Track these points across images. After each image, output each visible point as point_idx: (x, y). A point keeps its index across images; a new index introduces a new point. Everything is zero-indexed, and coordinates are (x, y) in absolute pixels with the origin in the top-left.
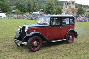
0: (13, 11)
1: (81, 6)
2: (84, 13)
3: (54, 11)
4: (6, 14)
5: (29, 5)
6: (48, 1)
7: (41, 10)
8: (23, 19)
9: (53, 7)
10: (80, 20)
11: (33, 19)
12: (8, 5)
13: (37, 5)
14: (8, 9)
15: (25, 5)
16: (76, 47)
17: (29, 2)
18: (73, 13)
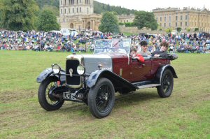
2: (117, 28)
3: (32, 22)
18: (89, 28)
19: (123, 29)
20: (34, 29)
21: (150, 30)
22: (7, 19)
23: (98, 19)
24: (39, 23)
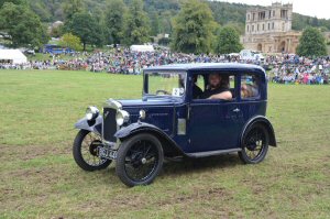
0: (54, 41)
1: (315, 22)
2: (323, 49)
3: (208, 43)
4: (26, 54)
5: (115, 20)
6: (187, 5)
7: (160, 36)
8: (92, 70)
9: (205, 25)
10: (311, 77)
11: (128, 73)
12: (35, 19)
13: (145, 20)
14: (35, 32)
15: (98, 20)
16: (293, 182)
17: (116, 7)
18: (283, 49)
22: (179, 40)
23: (296, 37)
24: (217, 44)
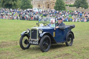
18: (49, 7)
19: (67, 8)
20: (19, 8)
21: (84, 9)
22: (4, 2)
23: (54, 2)
24: (21, 5)
